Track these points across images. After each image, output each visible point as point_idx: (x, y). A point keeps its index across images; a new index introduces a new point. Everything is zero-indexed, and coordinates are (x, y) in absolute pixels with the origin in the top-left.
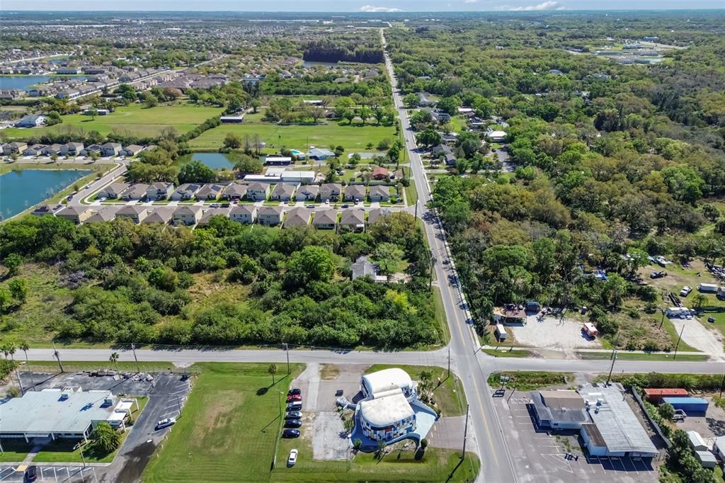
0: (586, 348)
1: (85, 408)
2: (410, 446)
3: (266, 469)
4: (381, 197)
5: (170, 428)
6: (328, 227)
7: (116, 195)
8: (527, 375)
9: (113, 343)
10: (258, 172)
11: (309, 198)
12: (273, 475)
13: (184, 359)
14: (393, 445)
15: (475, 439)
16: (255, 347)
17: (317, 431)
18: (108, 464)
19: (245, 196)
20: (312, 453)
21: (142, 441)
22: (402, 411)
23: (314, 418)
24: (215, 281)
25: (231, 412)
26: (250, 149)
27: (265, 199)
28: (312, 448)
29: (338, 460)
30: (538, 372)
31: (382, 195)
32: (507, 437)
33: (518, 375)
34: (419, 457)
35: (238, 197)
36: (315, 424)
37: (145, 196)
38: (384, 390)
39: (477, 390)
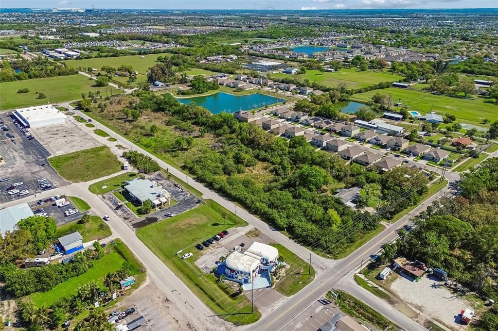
0: (444, 324)
1: (152, 194)
2: (235, 287)
3: (174, 254)
4: (433, 158)
5: (169, 217)
6: (364, 163)
7: (278, 114)
8: (362, 306)
9: (195, 177)
10: (368, 120)
11: (378, 143)
12: (174, 257)
13: (209, 194)
14: (229, 281)
15: (272, 310)
16: (240, 205)
17: (211, 253)
18: (138, 218)
19: (340, 132)
20: (197, 260)
21: (156, 217)
22: (245, 267)
23: (217, 248)
24: (265, 169)
25: (194, 225)
26: (384, 105)
27: (350, 136)
28: (199, 258)
29: (202, 270)
30: (372, 310)
31: (435, 157)
32: (293, 323)
33: (356, 302)
34: (234, 296)
35: (335, 131)
36: (214, 250)
37: (290, 119)
38: (253, 253)
39: (314, 291)
